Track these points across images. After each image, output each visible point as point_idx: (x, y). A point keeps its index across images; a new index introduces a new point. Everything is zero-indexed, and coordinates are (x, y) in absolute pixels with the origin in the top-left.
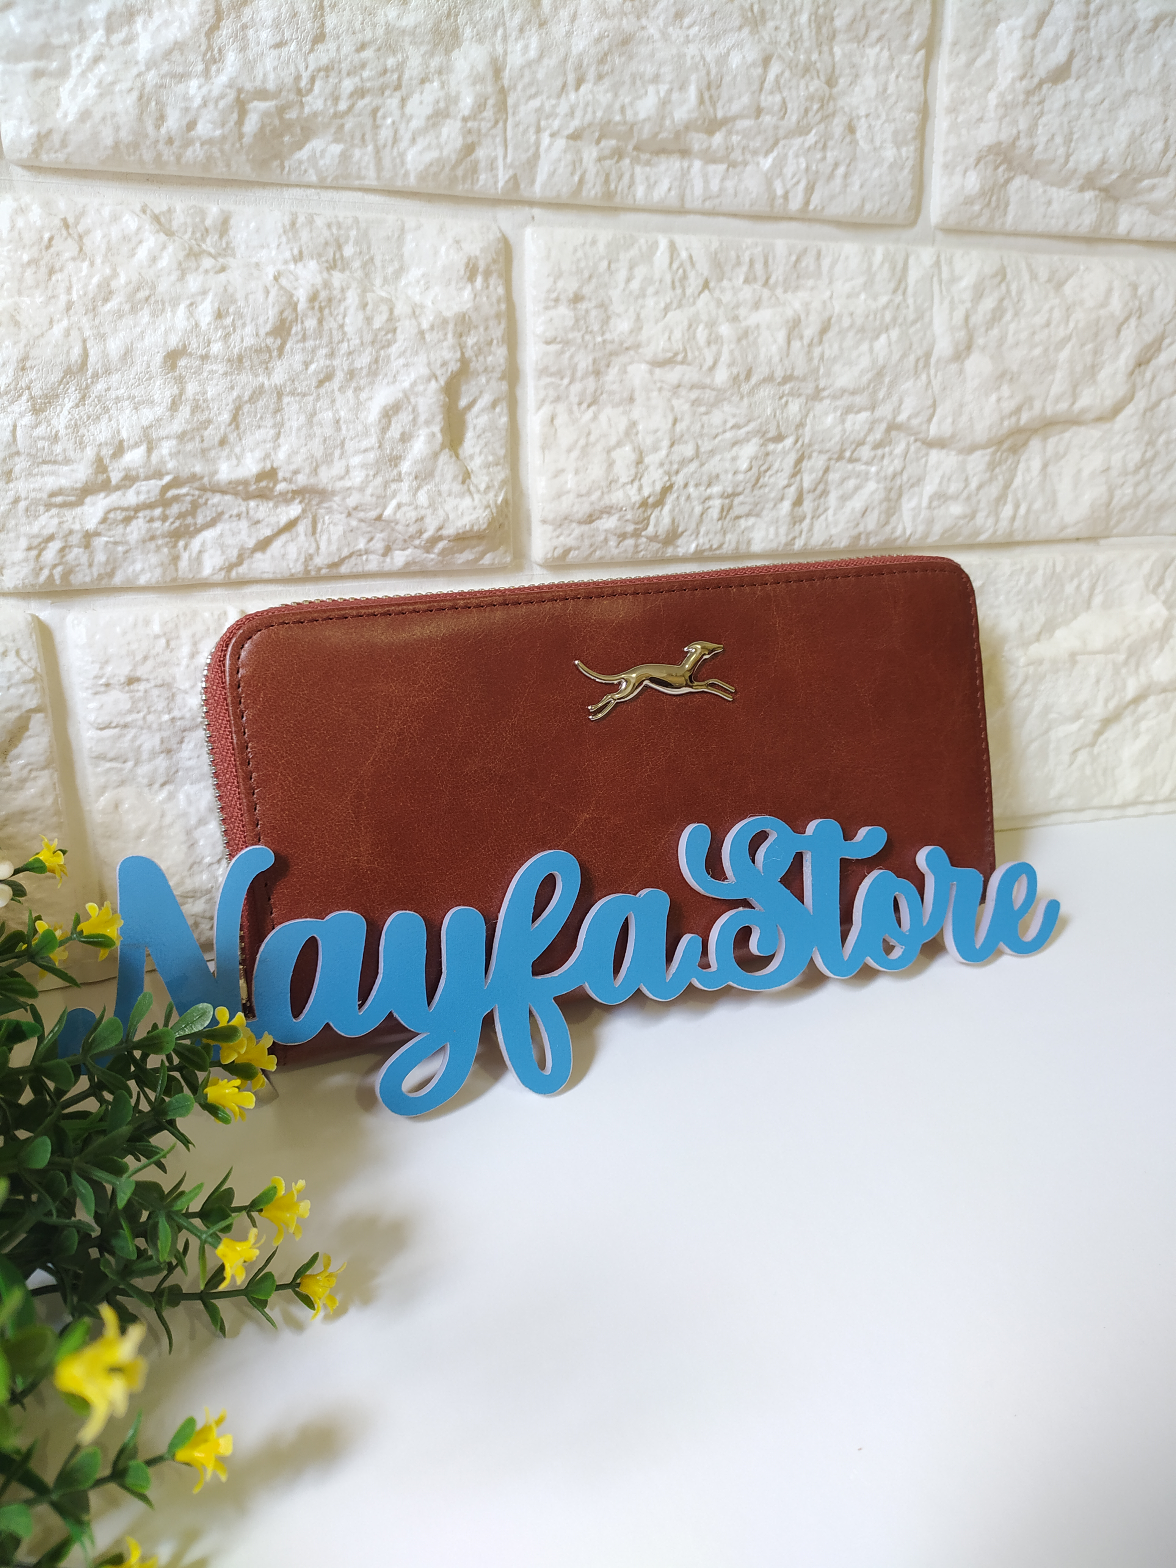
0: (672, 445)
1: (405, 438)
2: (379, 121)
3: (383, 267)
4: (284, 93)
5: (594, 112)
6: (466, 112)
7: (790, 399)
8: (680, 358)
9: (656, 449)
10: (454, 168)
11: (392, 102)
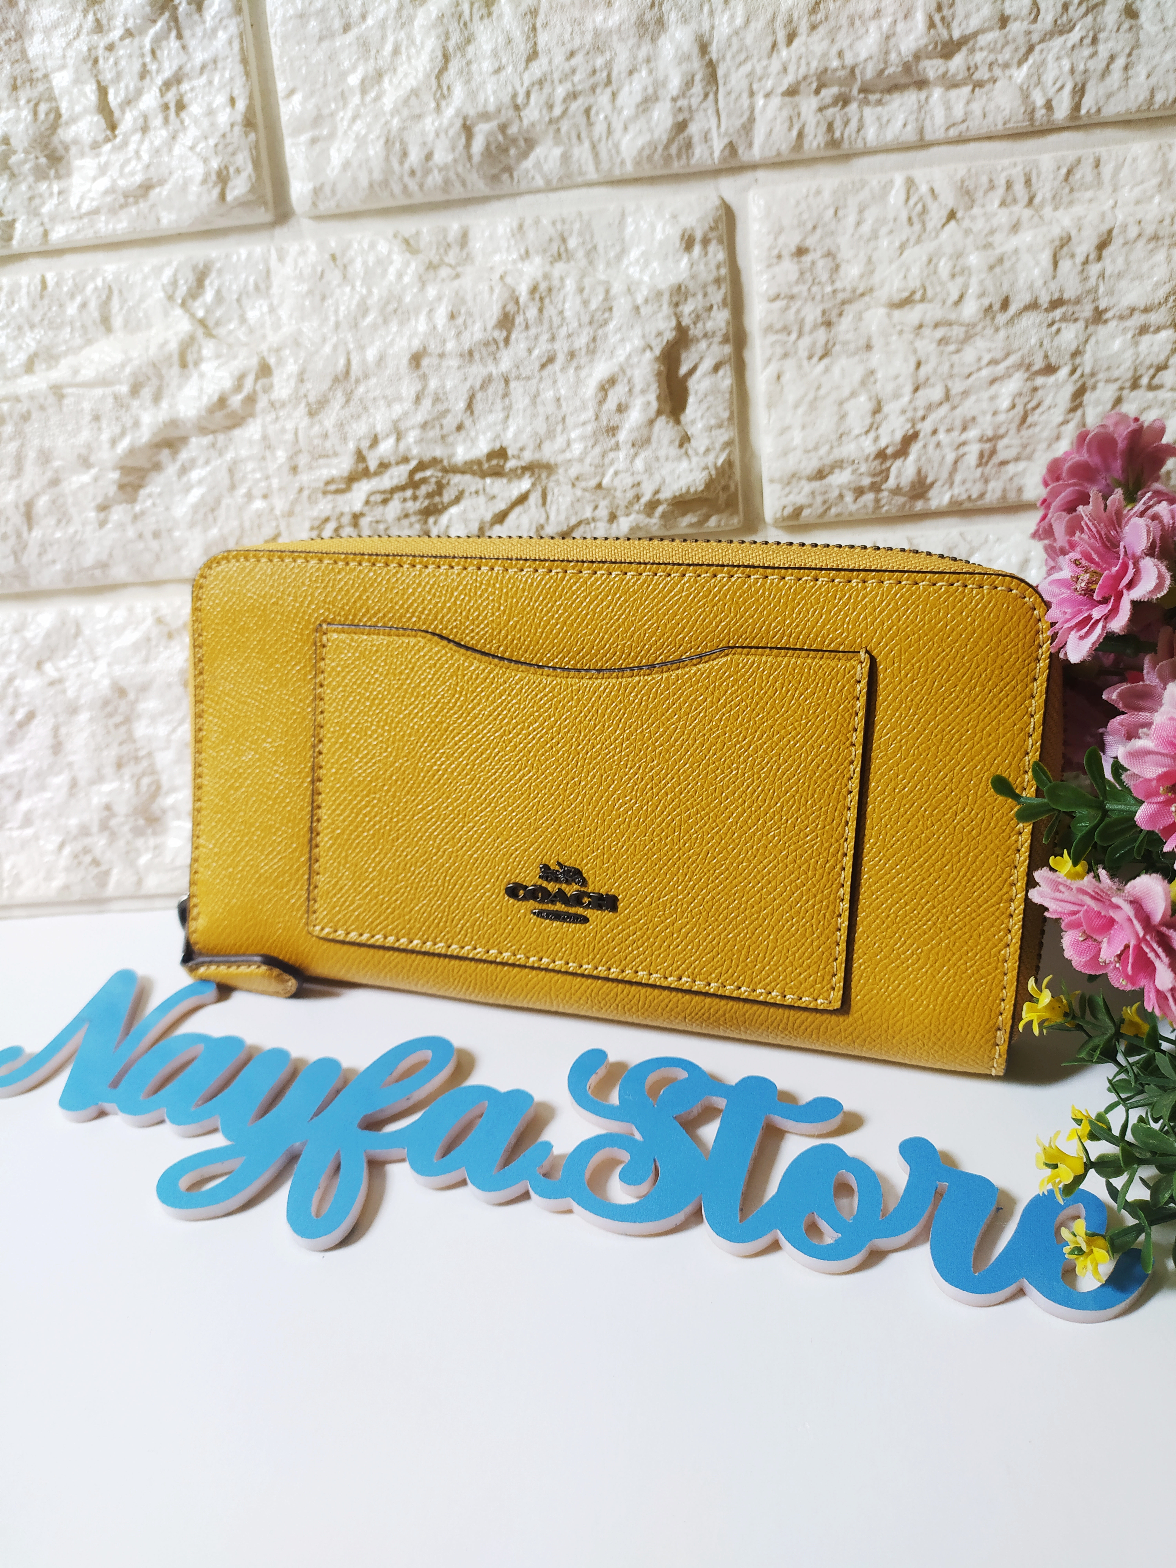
0: (916, 389)
1: (622, 409)
2: (593, 118)
3: (606, 252)
4: (503, 112)
5: (808, 64)
6: (675, 93)
7: (1064, 325)
8: (918, 296)
9: (897, 396)
10: (667, 147)
11: (603, 98)
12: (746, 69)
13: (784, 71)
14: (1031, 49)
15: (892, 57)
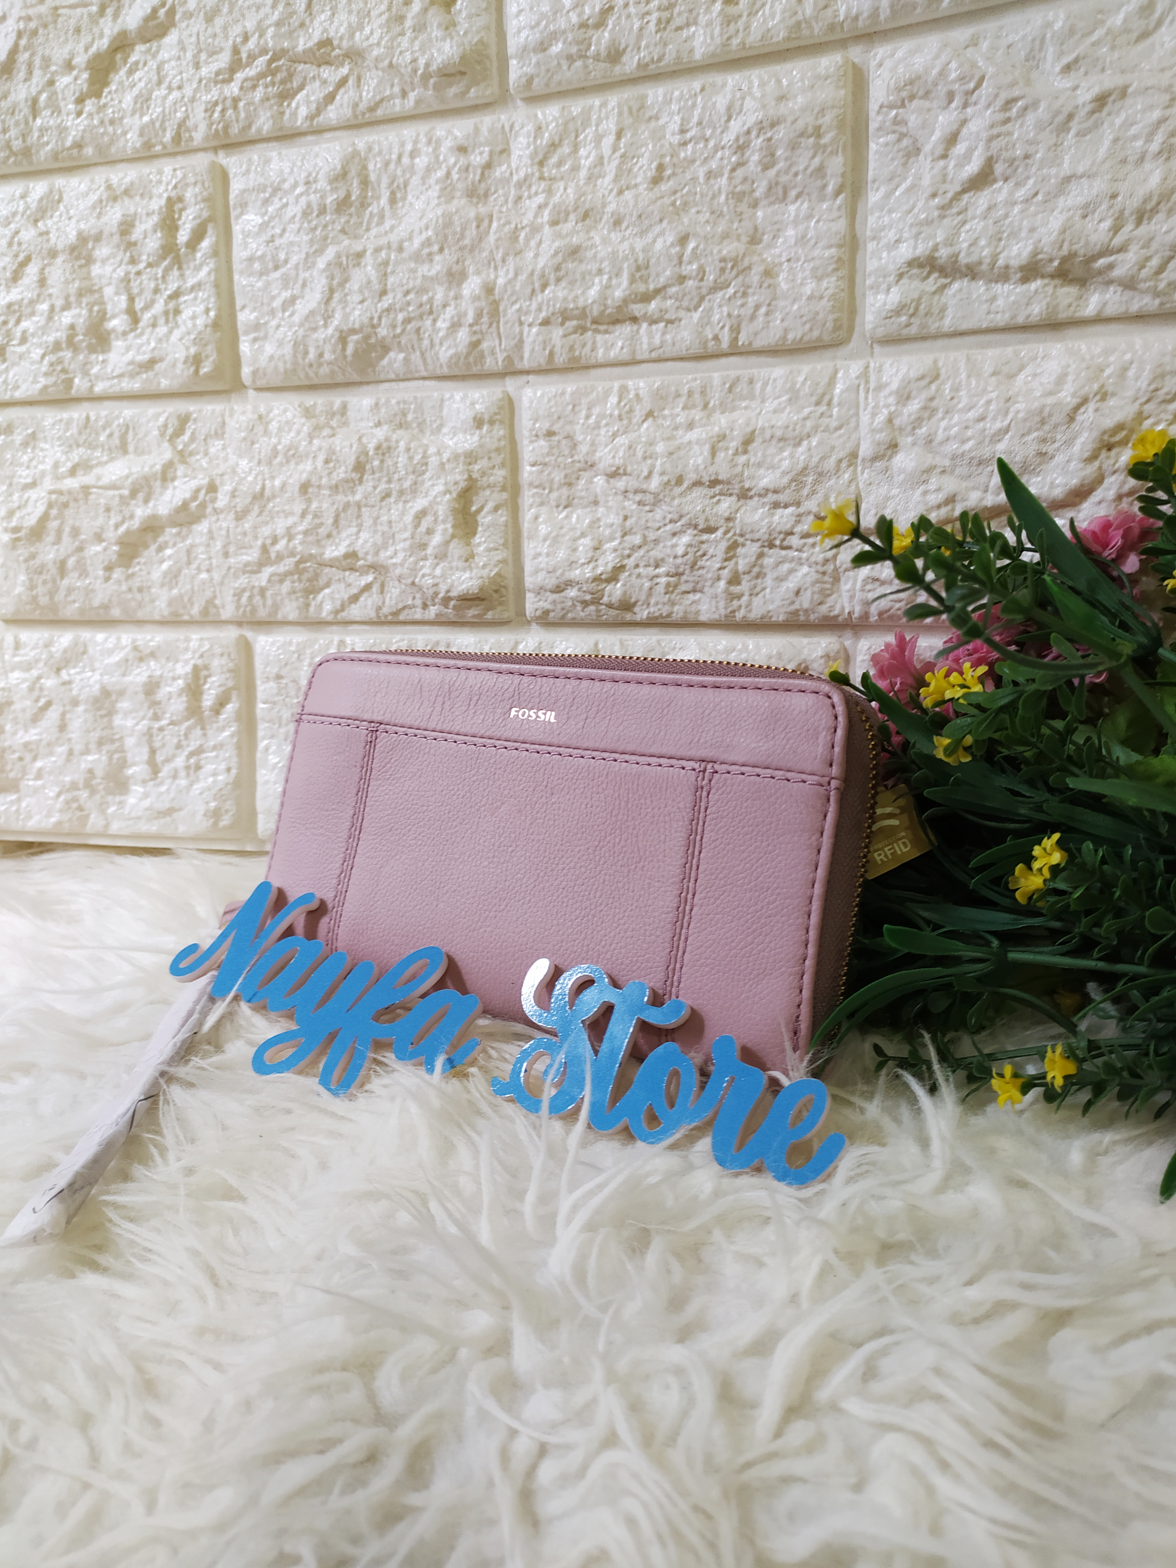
0: (623, 536)
1: (430, 532)
2: (421, 336)
3: (431, 425)
4: (365, 329)
5: (556, 305)
6: (471, 321)
7: (721, 498)
8: (622, 471)
9: (612, 539)
10: (467, 357)
11: (428, 322)
12: (517, 306)
13: (540, 309)
14: (702, 299)
15: (609, 302)
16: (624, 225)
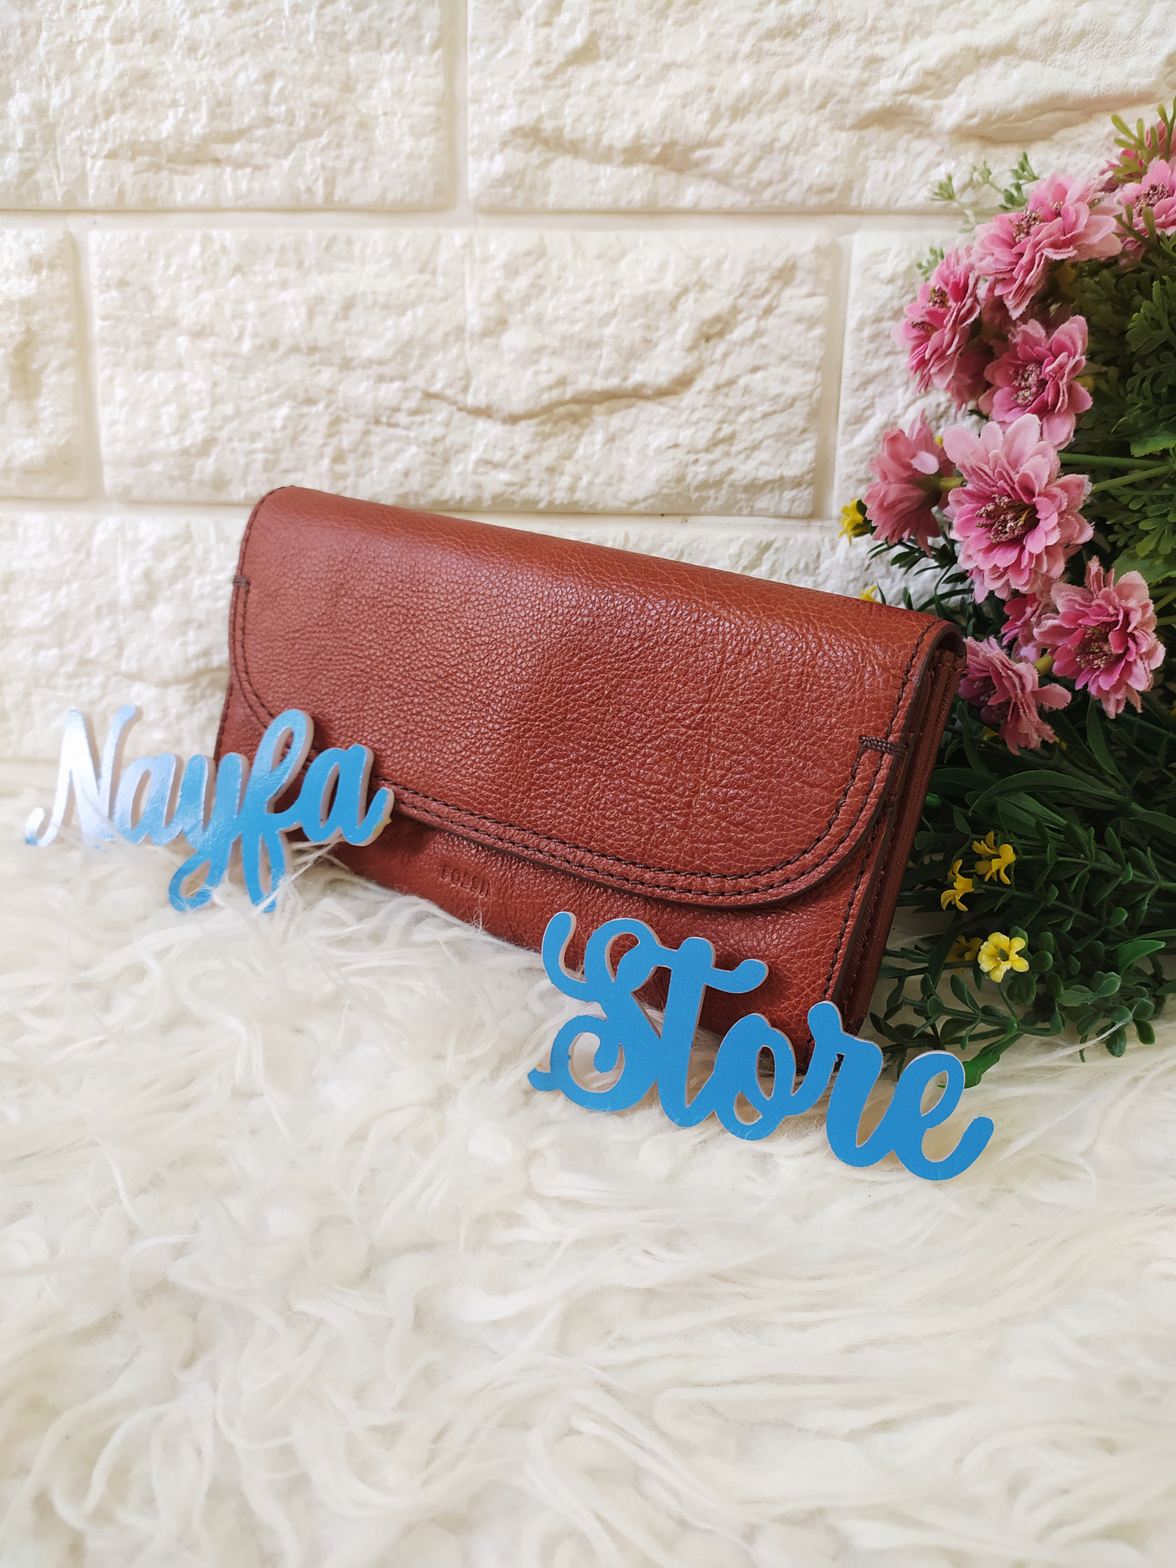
12: (77, 133)
13: (104, 139)
14: (292, 146)
15: (187, 139)
16: (200, 53)
